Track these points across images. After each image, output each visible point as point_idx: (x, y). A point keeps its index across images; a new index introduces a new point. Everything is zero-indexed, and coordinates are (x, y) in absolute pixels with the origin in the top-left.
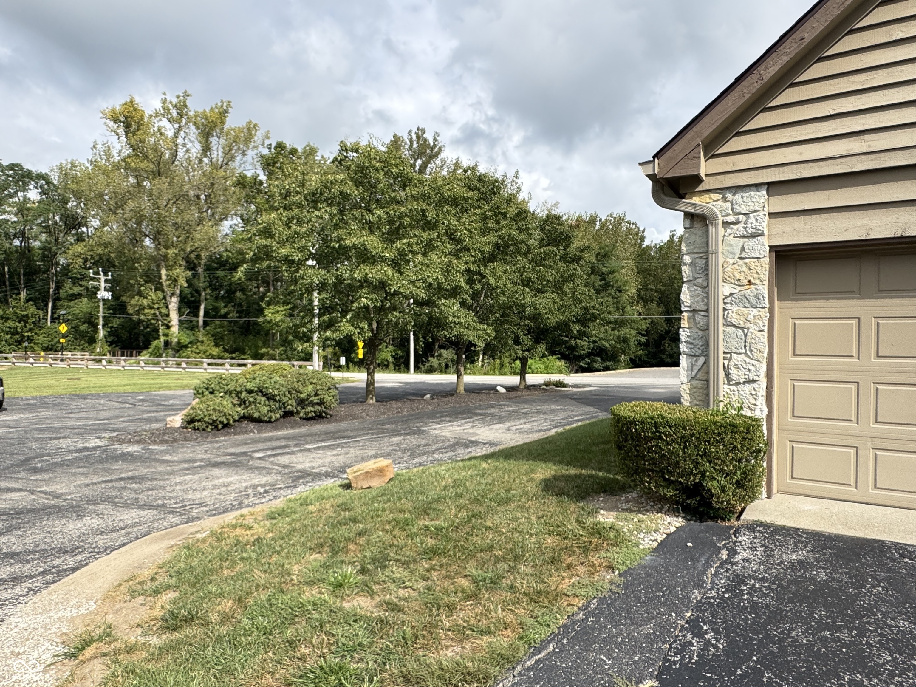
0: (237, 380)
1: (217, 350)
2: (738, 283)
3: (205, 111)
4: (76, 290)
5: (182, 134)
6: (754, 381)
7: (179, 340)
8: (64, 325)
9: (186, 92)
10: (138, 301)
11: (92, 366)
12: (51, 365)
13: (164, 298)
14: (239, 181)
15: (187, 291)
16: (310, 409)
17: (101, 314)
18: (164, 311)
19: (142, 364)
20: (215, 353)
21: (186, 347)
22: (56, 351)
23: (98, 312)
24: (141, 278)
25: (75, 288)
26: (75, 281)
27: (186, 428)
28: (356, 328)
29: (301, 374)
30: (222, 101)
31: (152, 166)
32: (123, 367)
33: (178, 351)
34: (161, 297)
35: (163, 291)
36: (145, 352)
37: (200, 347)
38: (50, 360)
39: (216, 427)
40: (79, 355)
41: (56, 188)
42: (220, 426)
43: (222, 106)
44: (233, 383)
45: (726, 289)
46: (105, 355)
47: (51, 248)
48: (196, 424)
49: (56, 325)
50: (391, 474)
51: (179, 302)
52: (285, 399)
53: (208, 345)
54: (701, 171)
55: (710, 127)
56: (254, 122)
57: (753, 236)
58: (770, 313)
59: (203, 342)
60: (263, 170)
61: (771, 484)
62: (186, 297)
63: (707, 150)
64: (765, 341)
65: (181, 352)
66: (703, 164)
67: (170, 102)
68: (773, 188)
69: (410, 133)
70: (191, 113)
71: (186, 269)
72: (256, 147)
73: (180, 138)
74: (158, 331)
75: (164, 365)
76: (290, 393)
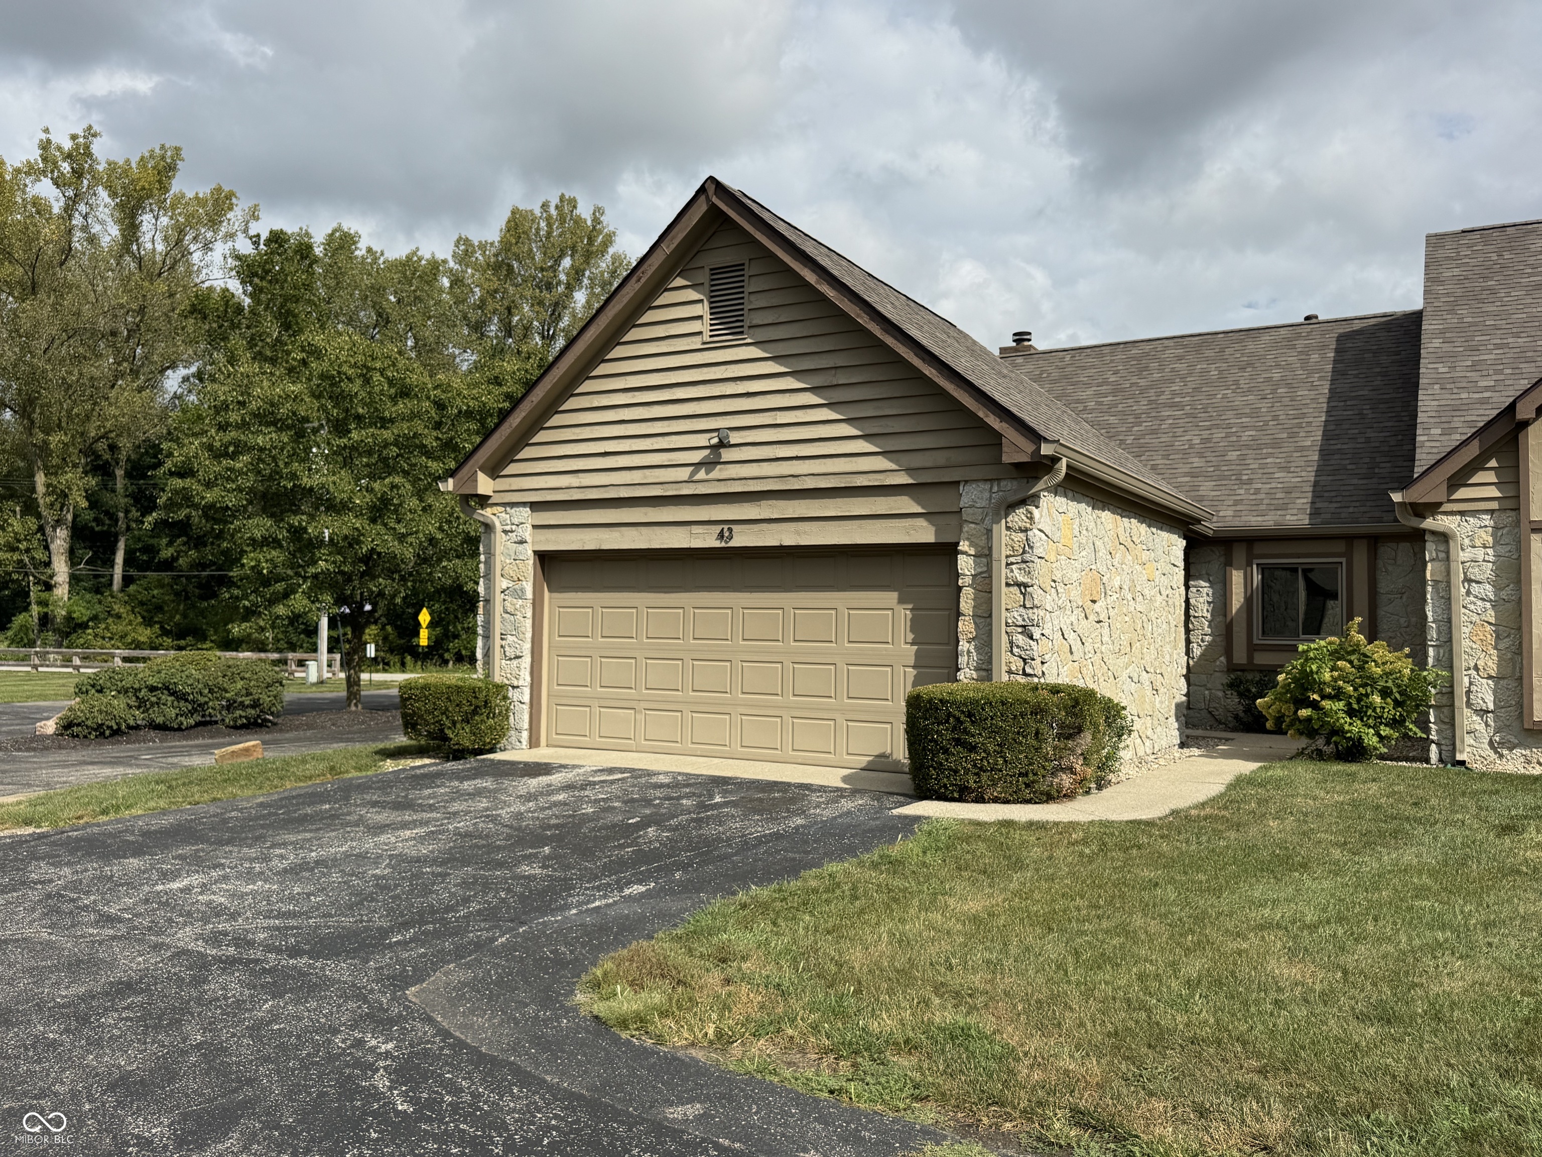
0: (136, 675)
1: (148, 632)
2: (511, 579)
3: (128, 161)
5: (83, 208)
6: (520, 657)
7: (69, 613)
9: (90, 128)
13: (41, 529)
14: (193, 305)
15: (88, 516)
16: (238, 713)
18: (40, 555)
20: (142, 639)
21: (84, 626)
27: (62, 735)
28: (313, 602)
29: (229, 667)
30: (163, 147)
31: (20, 272)
33: (68, 634)
34: (34, 527)
35: (39, 516)
37: (113, 628)
39: (102, 734)
42: (107, 733)
43: (163, 158)
44: (130, 678)
45: (504, 584)
48: (75, 729)
50: (258, 754)
51: (72, 537)
52: (202, 700)
53: (130, 623)
54: (481, 491)
55: (483, 455)
56: (226, 188)
57: (522, 542)
58: (534, 604)
59: (119, 616)
60: (243, 282)
61: (538, 739)
62: (85, 527)
63: (494, 471)
64: (528, 623)
65: (74, 636)
66: (485, 485)
67: (59, 148)
68: (535, 506)
69: (545, 206)
70: (101, 168)
71: (86, 473)
72: (231, 236)
73: (77, 215)
74: (27, 594)
75: (37, 662)
76: (211, 691)
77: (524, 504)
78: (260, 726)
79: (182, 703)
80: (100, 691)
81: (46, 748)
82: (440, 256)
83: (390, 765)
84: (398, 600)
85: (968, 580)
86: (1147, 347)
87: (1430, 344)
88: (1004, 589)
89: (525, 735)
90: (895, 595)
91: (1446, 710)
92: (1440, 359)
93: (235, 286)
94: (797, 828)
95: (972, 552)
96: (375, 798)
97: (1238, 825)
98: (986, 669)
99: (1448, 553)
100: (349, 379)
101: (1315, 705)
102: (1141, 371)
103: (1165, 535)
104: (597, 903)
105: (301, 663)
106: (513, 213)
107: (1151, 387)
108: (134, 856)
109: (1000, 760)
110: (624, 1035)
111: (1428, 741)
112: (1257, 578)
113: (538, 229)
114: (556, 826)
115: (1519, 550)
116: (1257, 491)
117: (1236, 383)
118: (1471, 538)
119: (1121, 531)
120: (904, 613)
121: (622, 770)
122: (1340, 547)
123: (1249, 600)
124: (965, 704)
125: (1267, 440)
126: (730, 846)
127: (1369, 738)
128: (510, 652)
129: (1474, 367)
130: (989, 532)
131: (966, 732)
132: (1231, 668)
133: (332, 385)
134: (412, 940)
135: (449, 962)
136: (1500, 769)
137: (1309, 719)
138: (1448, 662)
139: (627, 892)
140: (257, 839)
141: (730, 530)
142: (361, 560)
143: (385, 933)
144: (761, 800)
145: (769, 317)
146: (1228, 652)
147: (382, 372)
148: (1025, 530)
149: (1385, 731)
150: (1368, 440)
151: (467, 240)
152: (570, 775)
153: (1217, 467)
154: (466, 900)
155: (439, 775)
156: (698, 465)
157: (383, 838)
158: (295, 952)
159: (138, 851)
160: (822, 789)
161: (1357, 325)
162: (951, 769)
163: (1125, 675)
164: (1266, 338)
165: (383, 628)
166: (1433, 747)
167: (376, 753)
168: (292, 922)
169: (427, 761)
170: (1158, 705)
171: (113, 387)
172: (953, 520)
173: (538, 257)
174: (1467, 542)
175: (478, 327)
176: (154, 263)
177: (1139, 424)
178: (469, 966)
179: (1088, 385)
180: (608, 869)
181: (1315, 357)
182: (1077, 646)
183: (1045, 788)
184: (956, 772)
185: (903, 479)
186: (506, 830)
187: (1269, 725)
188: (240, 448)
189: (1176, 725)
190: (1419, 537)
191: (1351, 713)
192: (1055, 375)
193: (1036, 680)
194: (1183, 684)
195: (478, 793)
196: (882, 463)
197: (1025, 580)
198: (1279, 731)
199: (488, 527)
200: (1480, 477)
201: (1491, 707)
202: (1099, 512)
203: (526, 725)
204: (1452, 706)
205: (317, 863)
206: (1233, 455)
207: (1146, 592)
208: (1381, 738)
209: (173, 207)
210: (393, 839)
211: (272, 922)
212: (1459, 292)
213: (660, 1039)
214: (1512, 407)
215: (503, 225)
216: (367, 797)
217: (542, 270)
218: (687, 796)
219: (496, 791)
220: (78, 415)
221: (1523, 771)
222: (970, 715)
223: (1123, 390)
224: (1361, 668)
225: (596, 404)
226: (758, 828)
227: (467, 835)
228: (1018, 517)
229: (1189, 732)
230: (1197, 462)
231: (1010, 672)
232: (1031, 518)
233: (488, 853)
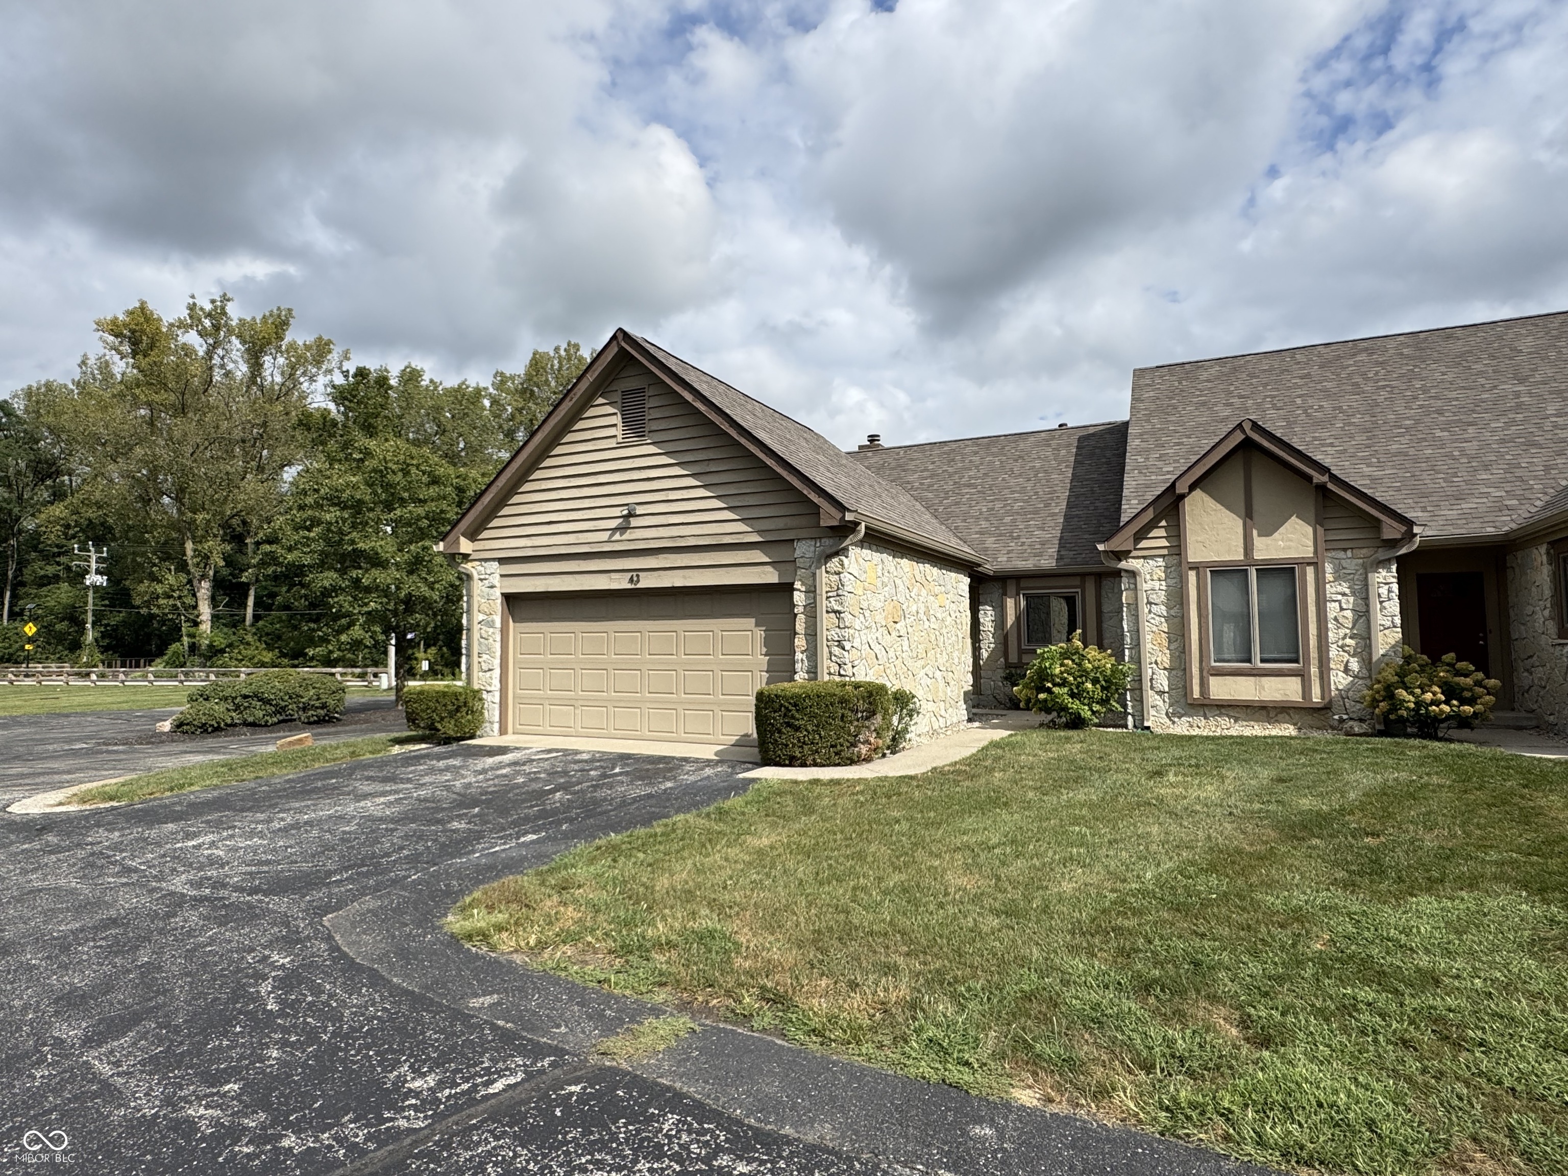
0: (234, 687)
1: (270, 655)
2: (485, 613)
3: (254, 319)
4: (51, 570)
5: (220, 352)
6: (492, 670)
7: (211, 642)
8: (31, 624)
9: (225, 295)
10: (148, 587)
11: (75, 682)
12: (11, 682)
13: (190, 582)
14: (302, 421)
15: (225, 572)
16: (311, 713)
17: (90, 607)
18: (189, 601)
19: (151, 677)
20: (266, 660)
21: (222, 651)
22: (16, 662)
23: (86, 603)
24: (154, 553)
25: (48, 568)
26: (48, 557)
27: (175, 732)
29: (304, 679)
30: (279, 309)
31: (172, 397)
32: (123, 682)
33: (210, 658)
34: (185, 581)
35: (188, 573)
36: (158, 660)
37: (243, 652)
38: (10, 675)
39: (206, 730)
40: (54, 667)
41: (20, 421)
42: (210, 729)
43: (279, 316)
44: (230, 689)
45: (481, 617)
46: (95, 666)
47: (11, 510)
48: (185, 727)
49: (17, 624)
50: (309, 743)
51: (213, 587)
52: (283, 704)
53: (257, 648)
54: (462, 551)
55: (464, 525)
56: (326, 338)
57: (492, 587)
58: (502, 631)
59: (248, 644)
60: (337, 405)
61: (506, 729)
62: (223, 580)
63: (472, 536)
64: (497, 647)
65: (215, 659)
66: (465, 546)
67: (202, 309)
68: (502, 561)
69: (557, 349)
70: (234, 323)
71: (223, 541)
72: (329, 371)
73: (216, 356)
74: (180, 629)
75: (183, 678)
76: (291, 698)
77: (494, 560)
78: (328, 722)
79: (268, 707)
80: (207, 699)
81: (162, 742)
82: (482, 385)
83: (396, 749)
84: (429, 630)
85: (801, 609)
86: (954, 446)
87: (1133, 443)
88: (825, 615)
89: (496, 726)
90: (753, 621)
91: (1137, 692)
92: (1139, 453)
93: (332, 406)
94: (666, 790)
95: (803, 589)
96: (372, 774)
97: (973, 776)
98: (813, 672)
99: (1136, 584)
100: (393, 472)
101: (1049, 691)
102: (949, 462)
103: (953, 575)
104: (497, 849)
105: (376, 675)
106: (534, 354)
107: (956, 473)
108: (172, 822)
109: (817, 737)
110: (468, 945)
111: (1126, 714)
112: (1023, 603)
113: (552, 366)
114: (491, 793)
115: (1181, 582)
116: (1023, 544)
117: (1012, 470)
118: (1151, 574)
119: (917, 572)
120: (760, 633)
121: (557, 751)
122: (1077, 581)
123: (1018, 618)
124: (792, 698)
125: (1030, 509)
126: (611, 805)
127: (1086, 713)
128: (485, 667)
129: (1159, 459)
130: (814, 574)
131: (793, 717)
132: (1008, 665)
133: (382, 477)
134: (347, 879)
135: (366, 895)
136: (1171, 731)
137: (1045, 700)
138: (1137, 660)
139: (522, 839)
140: (270, 806)
141: (638, 576)
142: (402, 601)
143: (329, 874)
144: (648, 770)
145: (663, 425)
146: (1006, 654)
147: (418, 467)
148: (838, 573)
149: (1096, 707)
150: (1096, 508)
151: (502, 373)
152: (519, 755)
153: (997, 528)
154: (402, 848)
155: (427, 756)
156: (614, 530)
157: (362, 804)
158: (254, 891)
159: (176, 817)
160: (697, 760)
161: (1092, 430)
162: (782, 744)
163: (922, 673)
164: (1032, 439)
165: (440, 649)
166: (1130, 718)
167: (389, 741)
168: (265, 868)
169: (424, 746)
170: (949, 694)
171: (243, 479)
172: (789, 567)
173: (553, 384)
174: (1148, 577)
175: (510, 434)
176: (274, 390)
177: (947, 498)
178: (380, 897)
179: (915, 472)
180: (515, 824)
181: (1063, 452)
182: (882, 654)
183: (849, 755)
184: (787, 745)
185: (756, 538)
186: (455, 796)
187: (1022, 705)
188: (316, 522)
189: (964, 707)
190: (1117, 574)
191: (1072, 695)
192: (893, 464)
193: (847, 679)
194: (970, 679)
195: (447, 769)
196: (742, 527)
197: (840, 608)
198: (1028, 709)
199: (469, 577)
200: (1155, 533)
201: (1167, 689)
202: (899, 560)
203: (497, 718)
204: (1141, 689)
205: (306, 823)
206: (1008, 519)
207: (939, 615)
208: (1094, 713)
209: (287, 351)
210: (369, 804)
211: (249, 869)
212: (1153, 407)
213: (493, 948)
214: (1173, 485)
215: (528, 363)
216: (366, 773)
217: (555, 393)
218: (596, 769)
219: (460, 767)
220: (218, 500)
221: (1187, 733)
222: (795, 705)
223: (938, 475)
224: (1079, 665)
225: (543, 487)
226: (640, 790)
227: (426, 800)
228: (834, 564)
229: (975, 710)
230: (984, 524)
231: (830, 674)
232: (842, 565)
233: (432, 814)
